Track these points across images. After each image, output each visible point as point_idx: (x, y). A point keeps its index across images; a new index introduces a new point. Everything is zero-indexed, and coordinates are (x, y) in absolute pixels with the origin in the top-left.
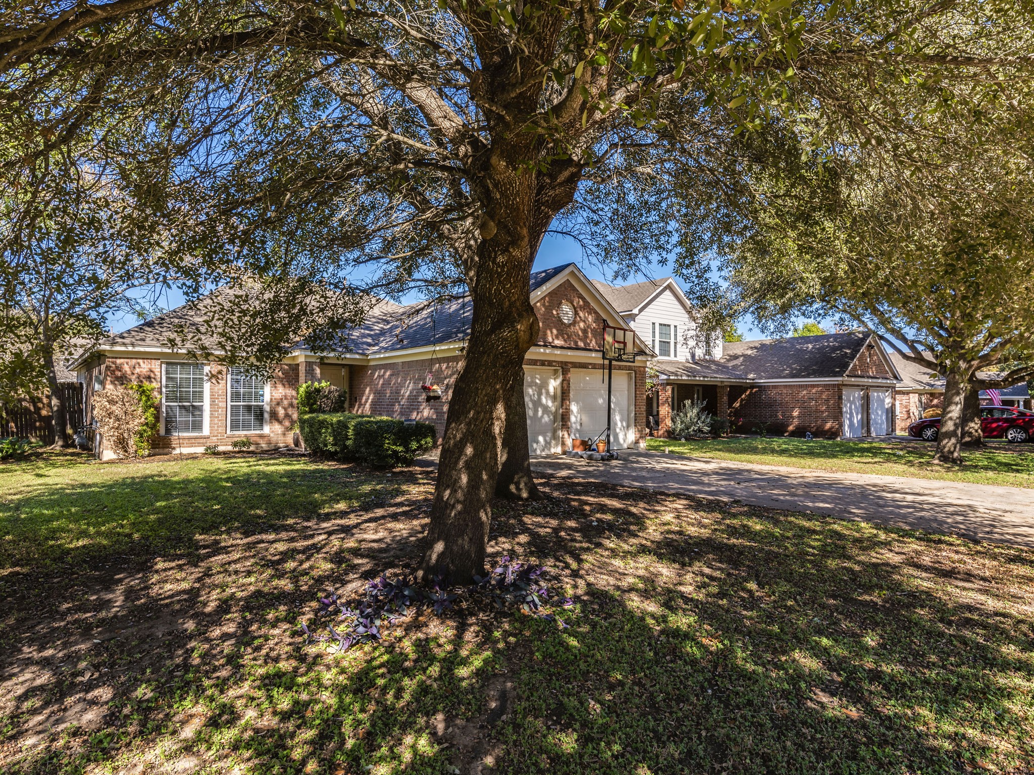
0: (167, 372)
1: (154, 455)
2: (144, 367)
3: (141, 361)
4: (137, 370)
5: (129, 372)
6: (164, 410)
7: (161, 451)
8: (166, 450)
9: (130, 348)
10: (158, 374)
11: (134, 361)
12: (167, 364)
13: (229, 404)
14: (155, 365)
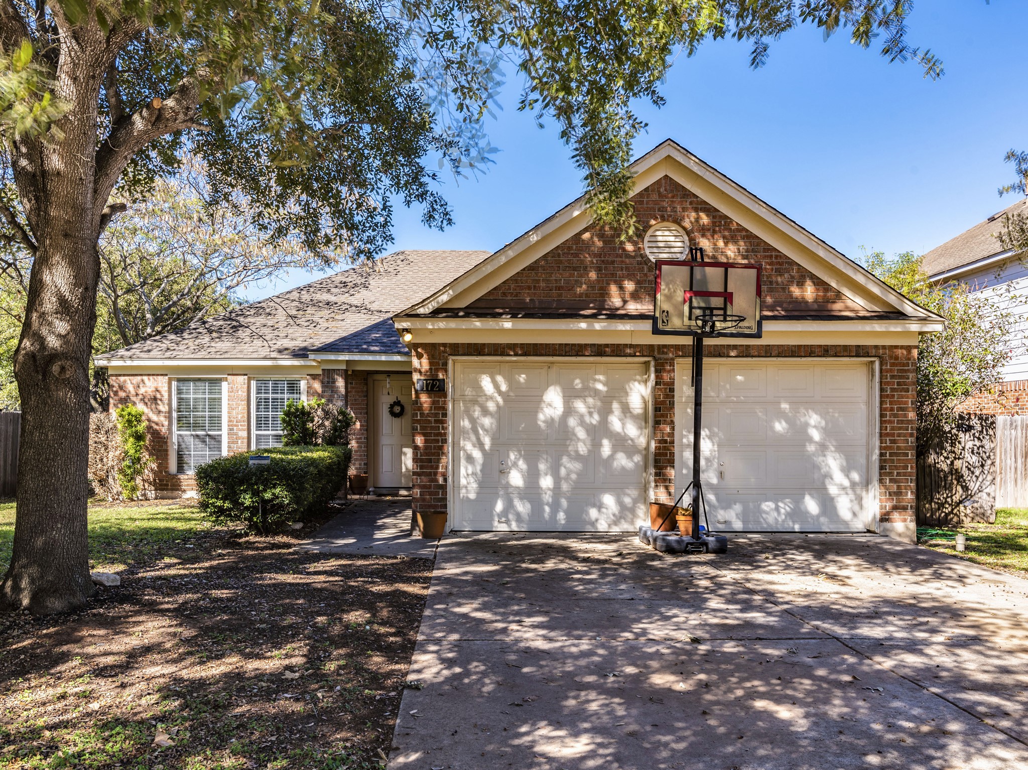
0: (179, 392)
1: (162, 498)
2: (150, 385)
3: (145, 378)
4: (142, 391)
5: (133, 392)
6: (175, 440)
7: (169, 494)
8: (176, 493)
9: (129, 363)
10: (166, 395)
11: (139, 378)
12: (179, 380)
13: (254, 432)
14: (162, 383)
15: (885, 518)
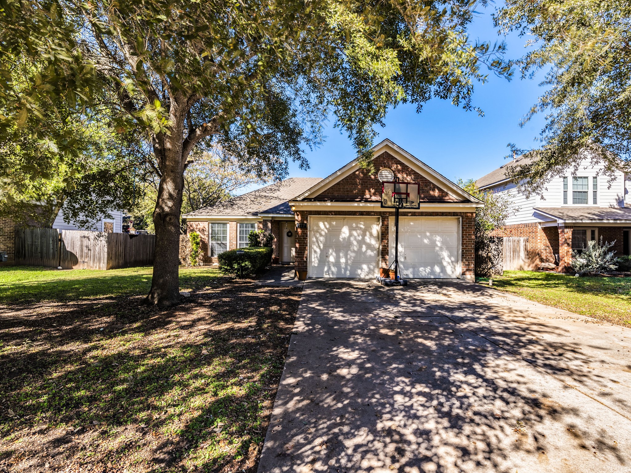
0: (212, 228)
1: (206, 265)
2: (201, 225)
3: (200, 223)
4: (199, 227)
5: (195, 227)
6: (210, 244)
7: (208, 264)
8: (210, 264)
9: (194, 217)
10: (207, 229)
11: (198, 222)
12: (212, 223)
13: (238, 242)
14: (206, 224)
15: (463, 274)
